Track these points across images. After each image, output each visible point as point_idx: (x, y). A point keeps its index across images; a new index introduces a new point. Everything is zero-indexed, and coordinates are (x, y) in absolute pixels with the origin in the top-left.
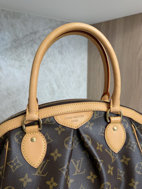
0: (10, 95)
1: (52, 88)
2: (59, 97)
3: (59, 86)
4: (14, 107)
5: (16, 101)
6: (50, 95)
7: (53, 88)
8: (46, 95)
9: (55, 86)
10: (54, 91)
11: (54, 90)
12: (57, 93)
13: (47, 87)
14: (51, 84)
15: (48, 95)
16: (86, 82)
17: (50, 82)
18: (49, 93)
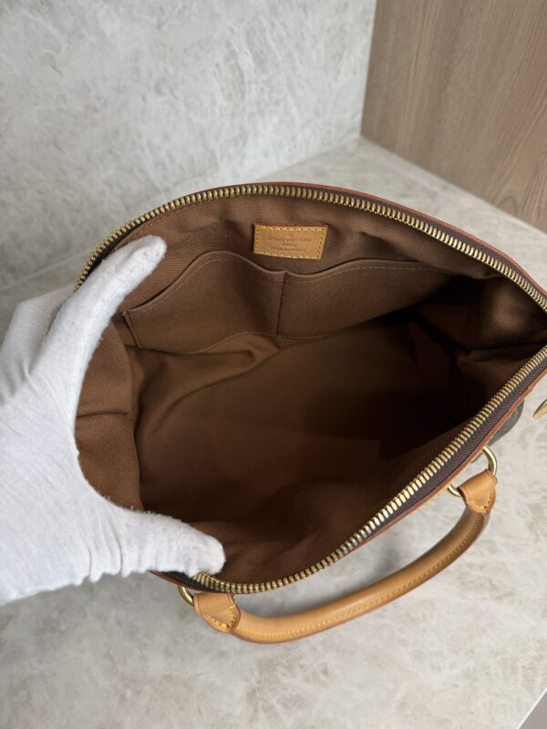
0: (95, 110)
1: (236, 68)
2: (259, 104)
3: (260, 60)
4: (110, 152)
5: (116, 132)
6: (229, 97)
7: (239, 68)
8: (213, 102)
9: (246, 61)
10: (243, 82)
11: (242, 75)
12: (253, 87)
13: (217, 65)
14: (233, 53)
15: (220, 99)
16: (370, 29)
17: (228, 45)
18: (223, 90)
